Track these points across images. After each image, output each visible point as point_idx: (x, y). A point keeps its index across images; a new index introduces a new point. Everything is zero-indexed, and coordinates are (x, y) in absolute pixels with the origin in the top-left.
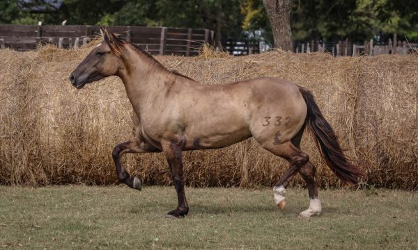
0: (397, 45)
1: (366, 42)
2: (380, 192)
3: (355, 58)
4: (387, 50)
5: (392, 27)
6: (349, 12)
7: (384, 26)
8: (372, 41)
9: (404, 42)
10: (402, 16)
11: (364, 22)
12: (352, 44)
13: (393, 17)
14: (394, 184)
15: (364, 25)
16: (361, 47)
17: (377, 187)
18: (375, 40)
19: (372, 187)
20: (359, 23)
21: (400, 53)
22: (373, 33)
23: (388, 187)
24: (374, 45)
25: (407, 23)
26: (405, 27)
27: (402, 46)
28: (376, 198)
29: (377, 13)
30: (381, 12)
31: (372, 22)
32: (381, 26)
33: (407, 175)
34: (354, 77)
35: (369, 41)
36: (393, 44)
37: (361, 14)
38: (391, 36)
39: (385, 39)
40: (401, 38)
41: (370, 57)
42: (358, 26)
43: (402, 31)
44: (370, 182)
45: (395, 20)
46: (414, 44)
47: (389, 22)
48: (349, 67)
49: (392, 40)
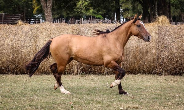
0: (92, 20)
1: (80, 19)
2: (87, 76)
3: (77, 25)
4: (89, 22)
5: (90, 13)
6: (74, 7)
7: (87, 13)
8: (83, 18)
9: (95, 19)
10: (94, 9)
11: (80, 11)
12: (75, 20)
13: (91, 9)
14: (92, 72)
15: (80, 13)
16: (79, 21)
17: (86, 74)
18: (84, 18)
19: (83, 73)
20: (78, 12)
21: (93, 23)
22: (83, 15)
23: (90, 74)
24: (84, 20)
25: (96, 12)
26: (95, 13)
27: (94, 20)
28: (85, 78)
29: (84, 8)
30: (86, 8)
31: (83, 11)
32: (86, 13)
33: (97, 69)
34: (76, 32)
35: (82, 19)
36: (91, 20)
37: (78, 8)
38: (90, 16)
39: (88, 18)
40: (94, 17)
41: (82, 25)
42: (77, 13)
43: (94, 15)
44: (83, 72)
45: (91, 10)
46: (99, 20)
47: (89, 12)
48: (74, 28)
49: (90, 18)
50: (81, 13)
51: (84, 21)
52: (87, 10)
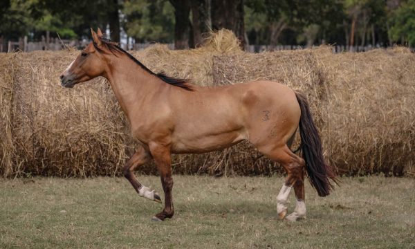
50: (22, 23)
51: (31, 44)
52: (37, 15)
